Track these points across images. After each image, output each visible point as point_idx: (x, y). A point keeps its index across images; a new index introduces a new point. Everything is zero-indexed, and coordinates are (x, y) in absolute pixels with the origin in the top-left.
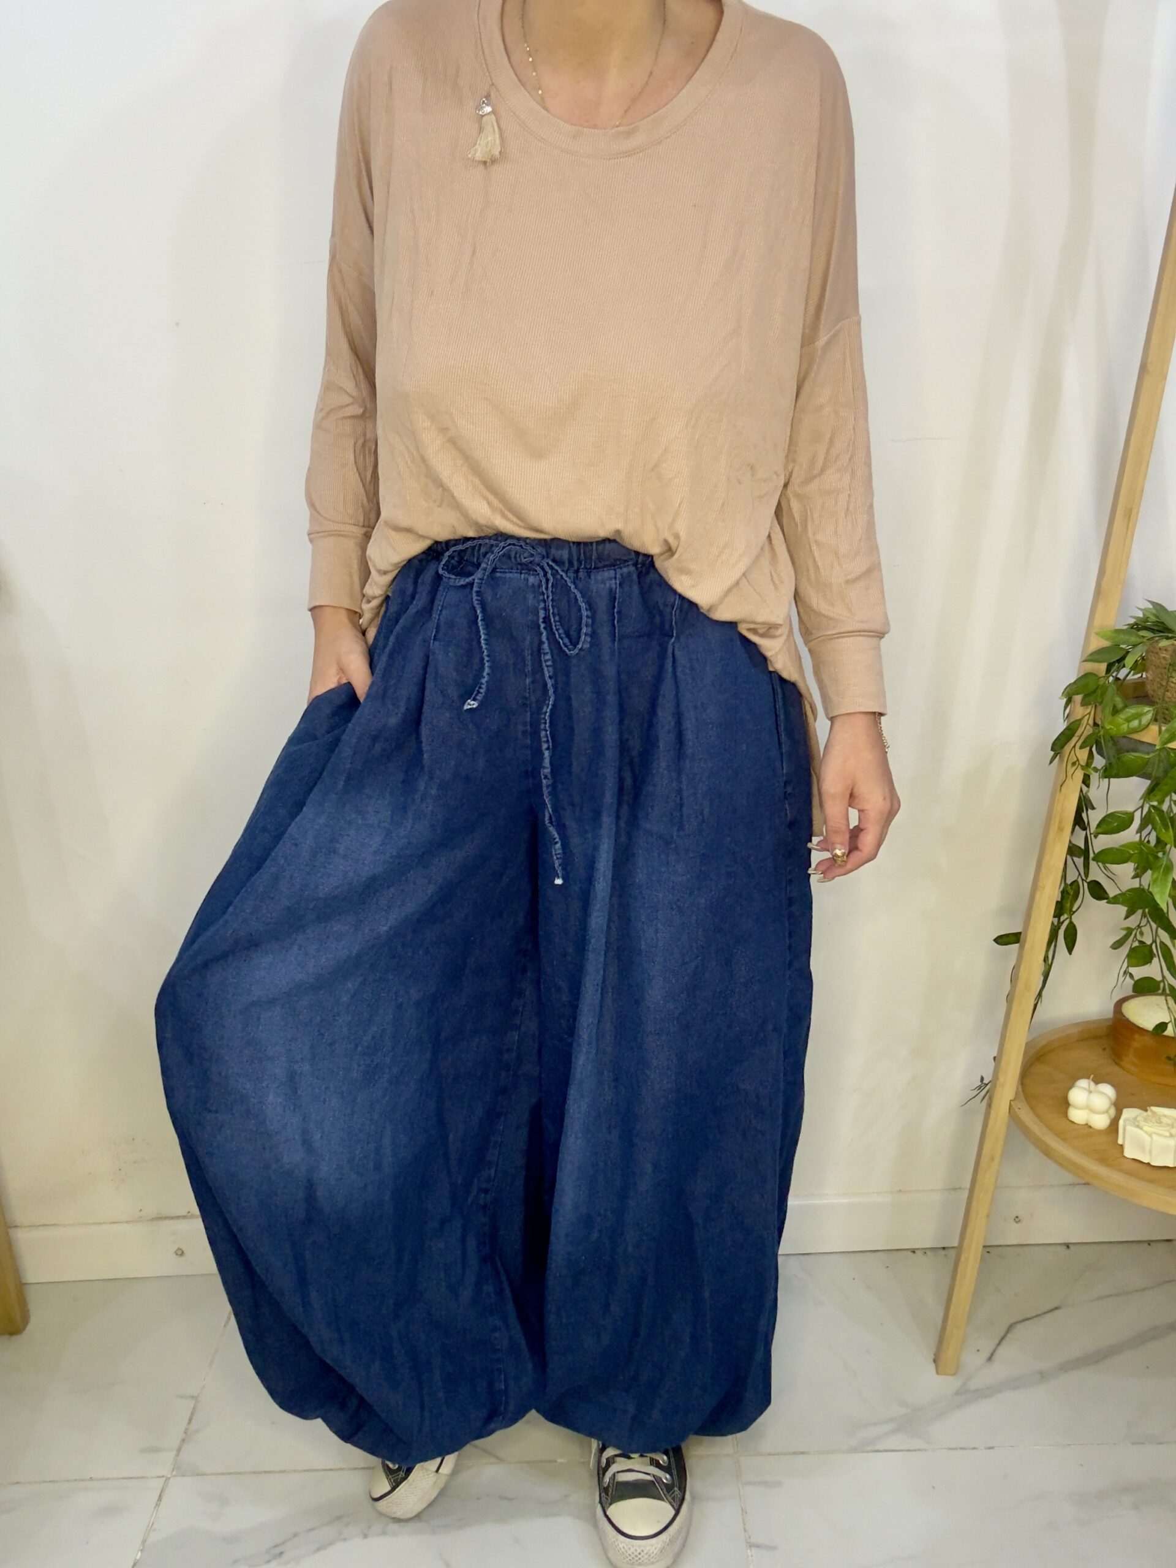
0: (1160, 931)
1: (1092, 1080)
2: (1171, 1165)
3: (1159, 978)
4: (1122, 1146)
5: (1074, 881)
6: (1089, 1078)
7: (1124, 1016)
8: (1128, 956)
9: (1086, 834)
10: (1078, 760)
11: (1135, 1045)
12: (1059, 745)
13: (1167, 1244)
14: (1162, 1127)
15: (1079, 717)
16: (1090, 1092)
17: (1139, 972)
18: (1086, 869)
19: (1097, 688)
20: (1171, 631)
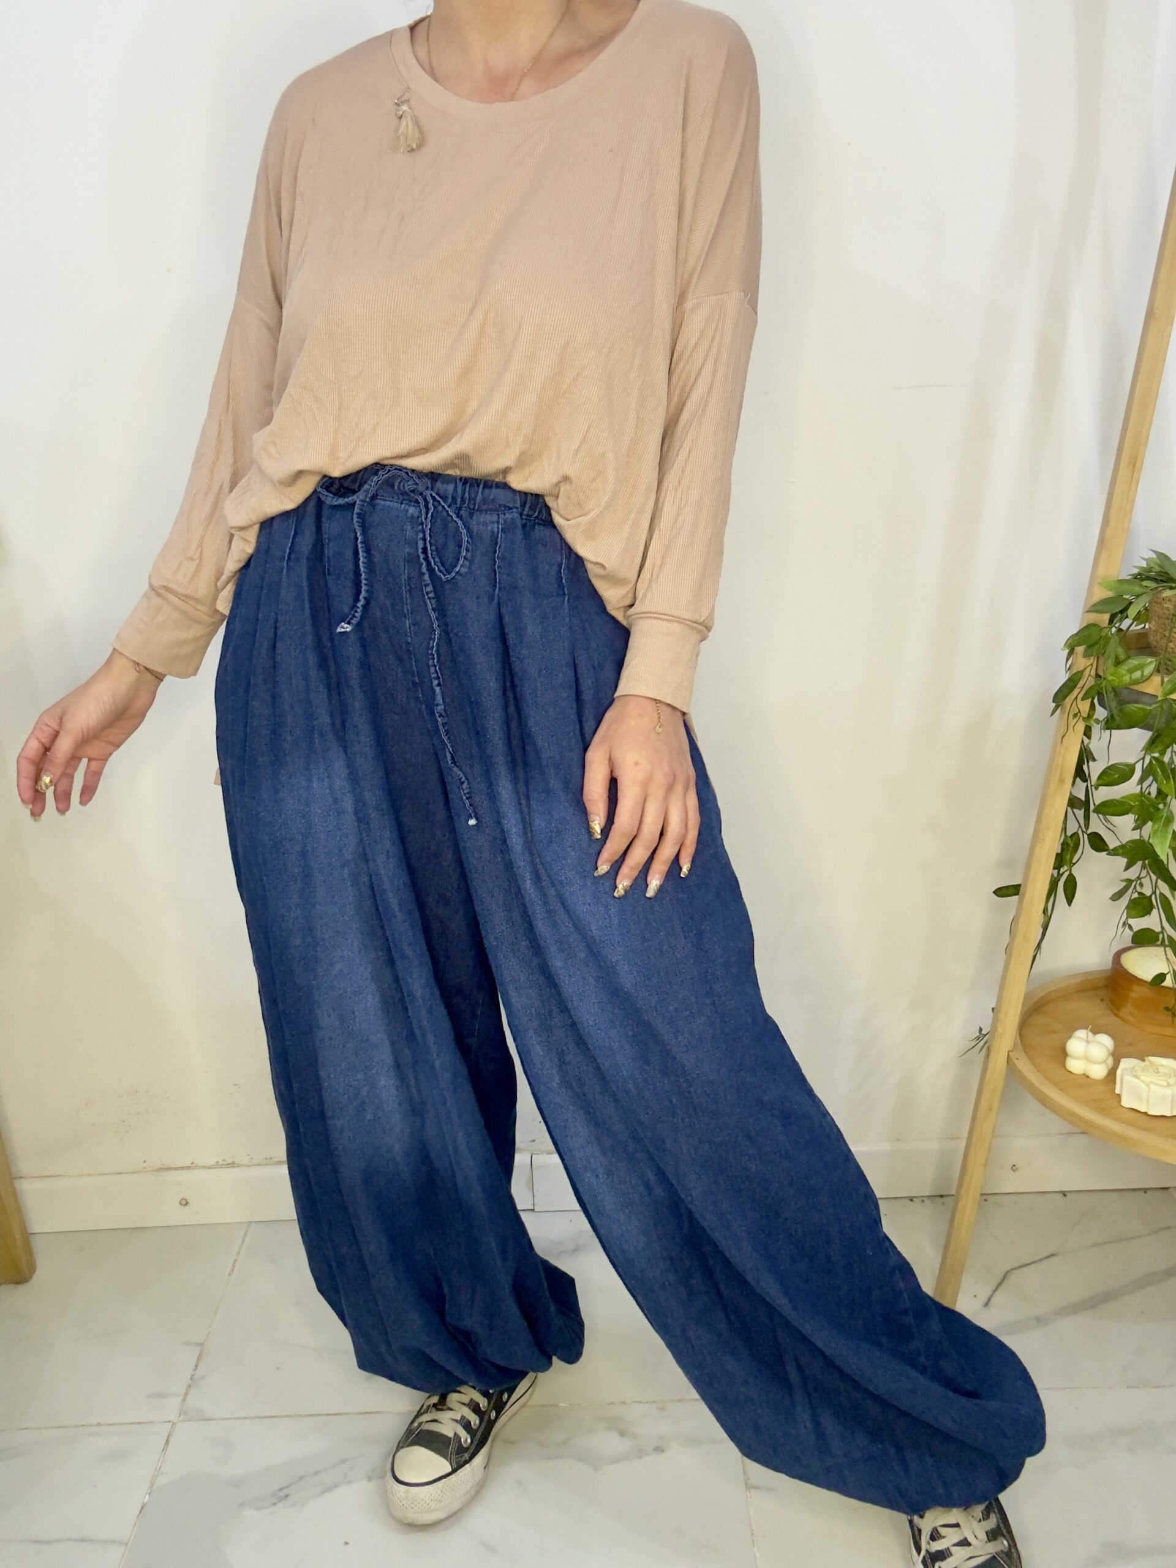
0: (1159, 881)
1: (1091, 1031)
2: (1168, 1114)
3: (1158, 929)
4: (1119, 1096)
5: (1075, 833)
6: (1086, 1028)
7: (1123, 967)
8: (1126, 908)
9: (1087, 786)
10: (1079, 712)
11: (1133, 995)
12: (1060, 697)
13: (1165, 1192)
14: (1159, 1076)
15: (1081, 669)
16: (1088, 1042)
17: (1138, 923)
18: (1087, 822)
19: (1100, 639)
20: (1174, 581)
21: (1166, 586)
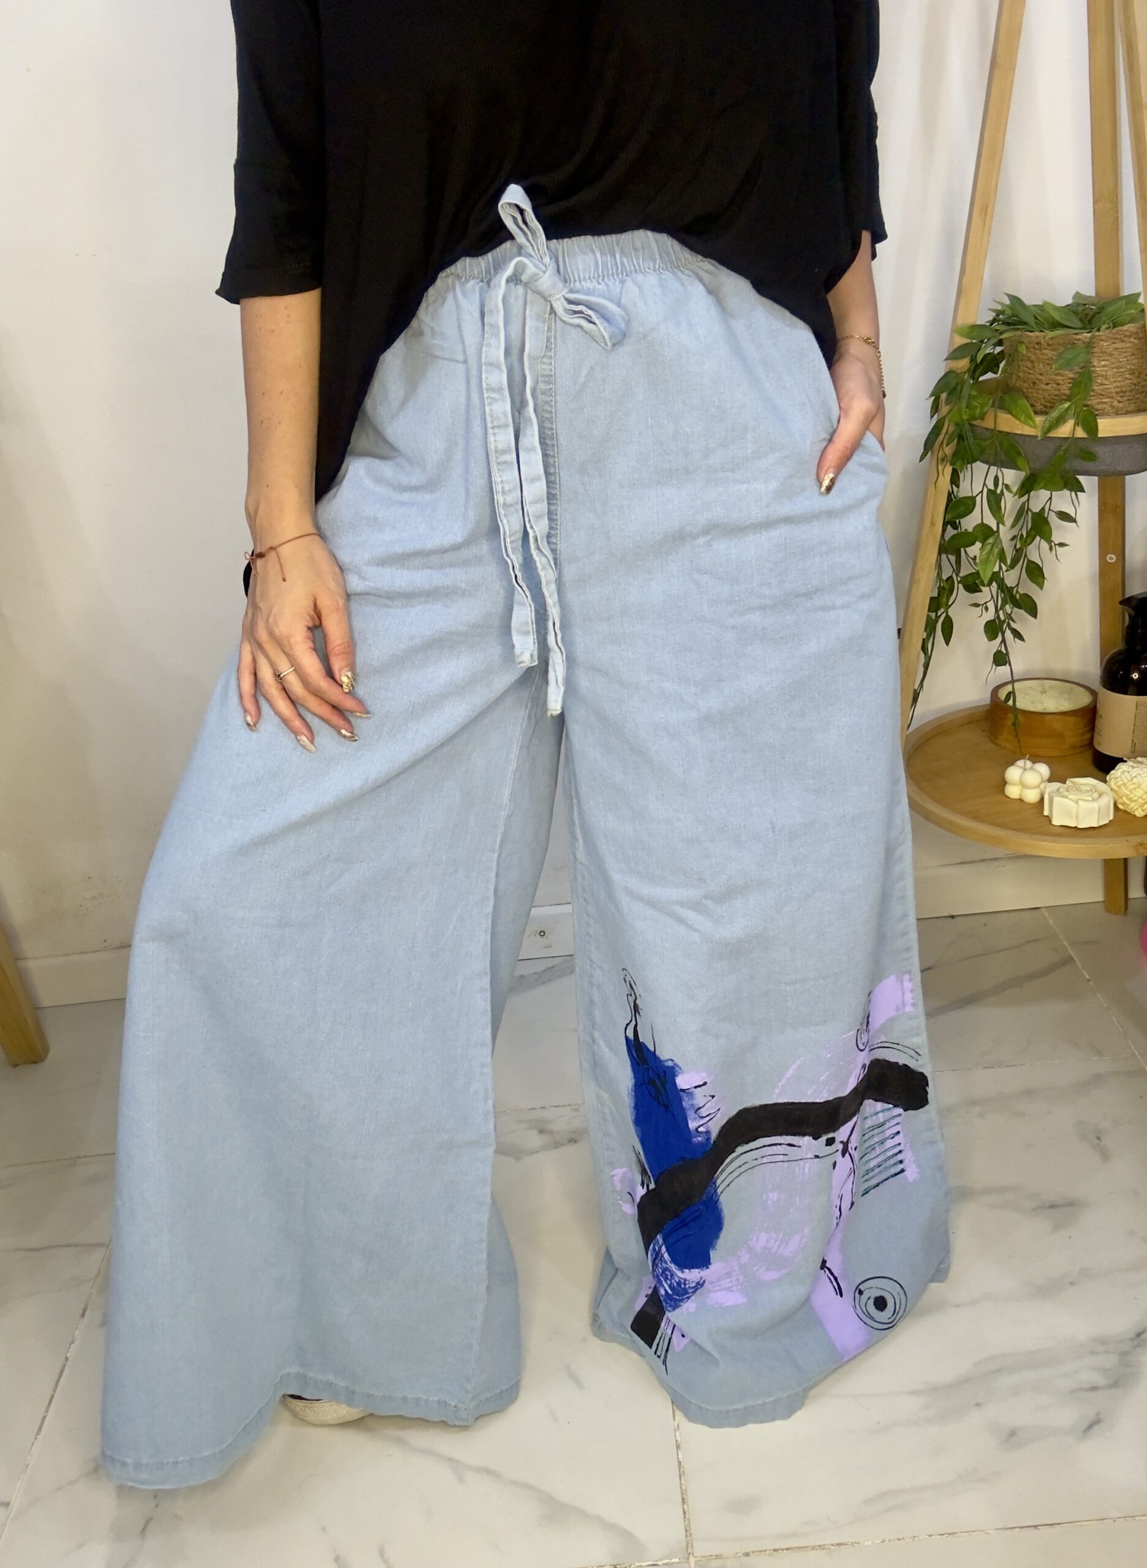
5: (950, 577)
7: (1002, 701)
15: (945, 414)
18: (959, 565)
19: (957, 385)
20: (1026, 323)
21: (1019, 329)
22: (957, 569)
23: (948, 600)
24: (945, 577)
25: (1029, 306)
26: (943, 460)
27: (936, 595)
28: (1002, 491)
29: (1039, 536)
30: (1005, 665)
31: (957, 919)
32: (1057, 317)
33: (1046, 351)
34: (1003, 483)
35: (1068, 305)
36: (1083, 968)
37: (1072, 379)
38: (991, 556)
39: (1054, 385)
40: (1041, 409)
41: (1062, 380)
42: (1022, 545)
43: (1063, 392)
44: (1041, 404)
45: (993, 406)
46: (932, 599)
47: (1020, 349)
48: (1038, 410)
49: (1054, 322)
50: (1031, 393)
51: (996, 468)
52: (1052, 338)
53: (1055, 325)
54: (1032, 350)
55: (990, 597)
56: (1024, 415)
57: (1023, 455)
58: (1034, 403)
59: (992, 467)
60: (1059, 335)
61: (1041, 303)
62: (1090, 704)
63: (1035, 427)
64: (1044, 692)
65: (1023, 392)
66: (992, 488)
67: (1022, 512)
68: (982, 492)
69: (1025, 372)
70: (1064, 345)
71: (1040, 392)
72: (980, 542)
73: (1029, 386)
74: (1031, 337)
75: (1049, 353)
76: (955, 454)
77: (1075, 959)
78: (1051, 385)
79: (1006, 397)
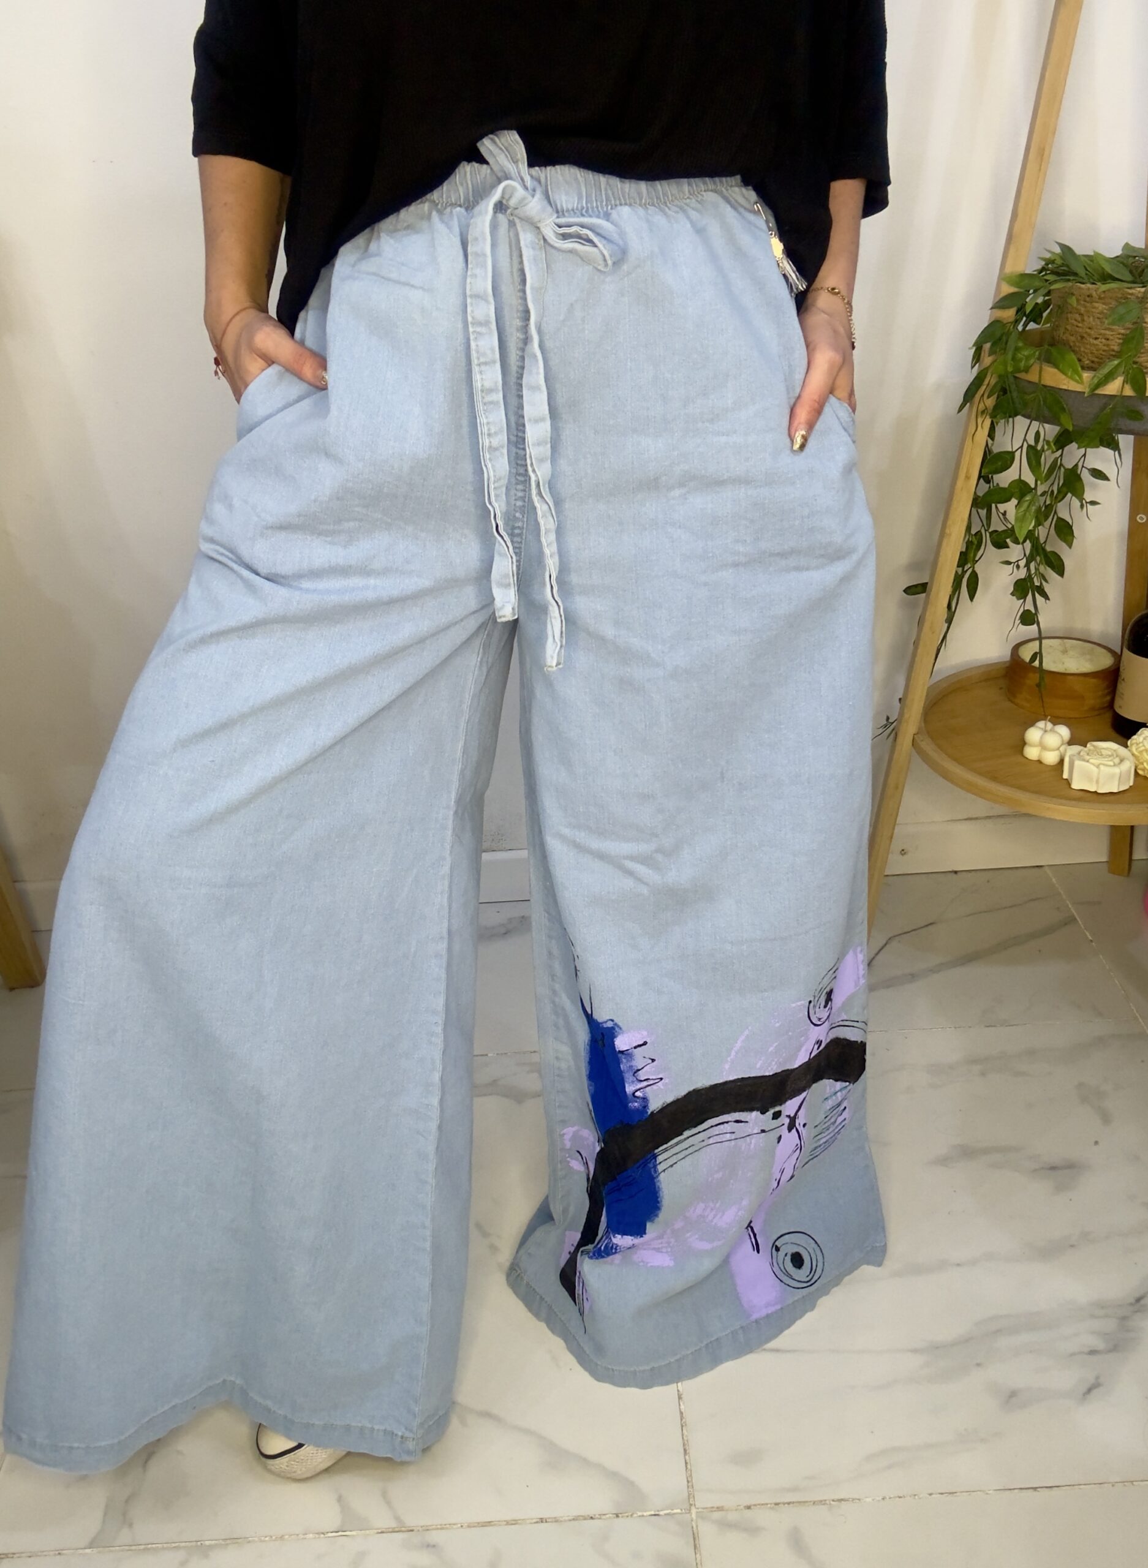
7: (1020, 657)
11: (1028, 682)
12: (969, 394)
18: (989, 521)
19: (1002, 335)
20: (1076, 274)
21: (1069, 280)
22: (987, 525)
23: (975, 555)
24: (973, 532)
25: (1079, 256)
26: (983, 412)
27: (964, 550)
28: (1043, 447)
29: (1071, 493)
30: (1033, 624)
31: (959, 874)
32: (1108, 269)
33: (1096, 305)
34: (1044, 439)
35: (1117, 257)
36: (1085, 929)
37: (1123, 334)
38: (1027, 513)
39: (1103, 340)
40: (1087, 364)
41: (1112, 335)
42: (1052, 502)
43: (1112, 347)
44: (1088, 359)
45: (1039, 359)
46: (961, 553)
47: (1069, 301)
48: (1085, 366)
49: (1103, 273)
50: (1079, 347)
51: (1038, 423)
52: (1104, 292)
53: (1106, 278)
54: (1082, 302)
55: (1023, 555)
56: (1071, 370)
57: (1067, 411)
58: (1081, 358)
59: (1033, 422)
60: (1113, 289)
61: (1092, 254)
62: (1112, 666)
63: (1080, 381)
64: (1065, 652)
65: (1069, 344)
66: (1032, 443)
67: (1054, 467)
68: (1022, 447)
69: (1073, 325)
70: (1117, 299)
71: (1088, 346)
72: (1016, 499)
73: (1077, 339)
74: (1083, 289)
75: (1100, 307)
76: (996, 407)
77: (1078, 919)
78: (1099, 340)
79: (1053, 350)
